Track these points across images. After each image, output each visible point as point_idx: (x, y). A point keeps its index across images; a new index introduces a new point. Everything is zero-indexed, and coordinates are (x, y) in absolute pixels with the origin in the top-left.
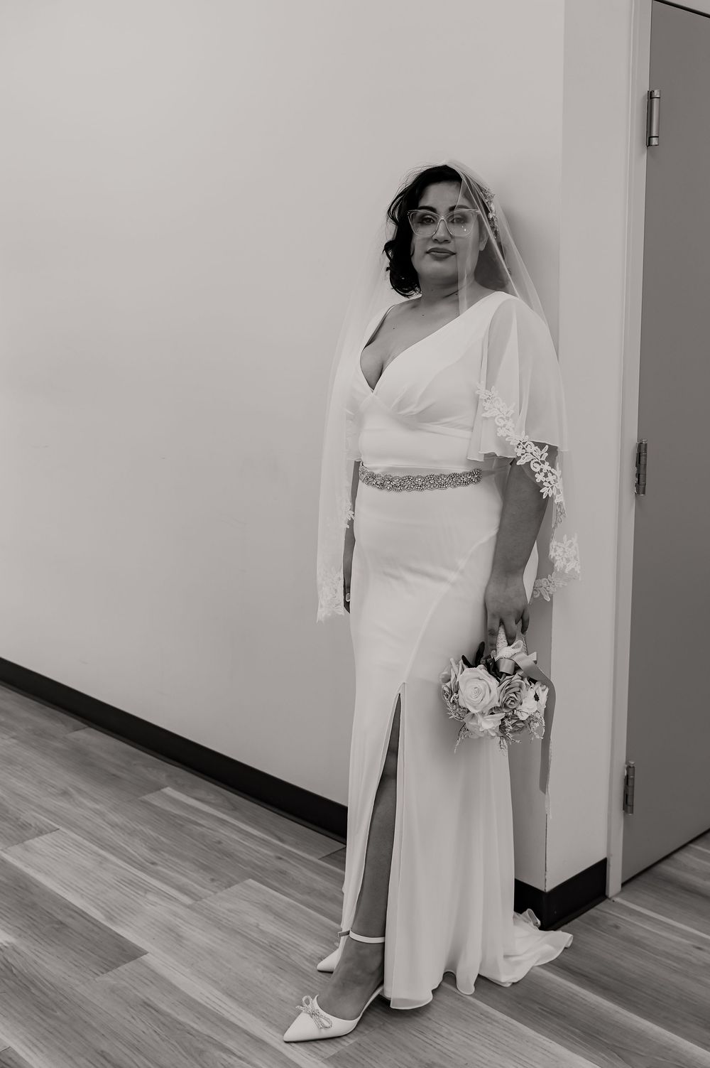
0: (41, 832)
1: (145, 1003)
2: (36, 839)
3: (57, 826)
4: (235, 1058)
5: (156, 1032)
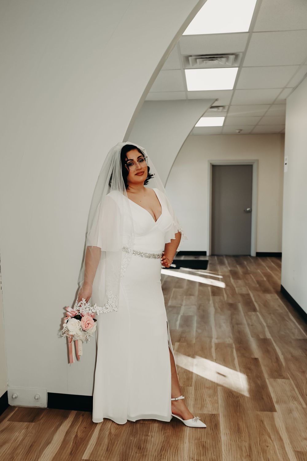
0: (284, 378)
1: (262, 421)
2: (280, 379)
3: (290, 378)
4: (270, 439)
5: (256, 426)
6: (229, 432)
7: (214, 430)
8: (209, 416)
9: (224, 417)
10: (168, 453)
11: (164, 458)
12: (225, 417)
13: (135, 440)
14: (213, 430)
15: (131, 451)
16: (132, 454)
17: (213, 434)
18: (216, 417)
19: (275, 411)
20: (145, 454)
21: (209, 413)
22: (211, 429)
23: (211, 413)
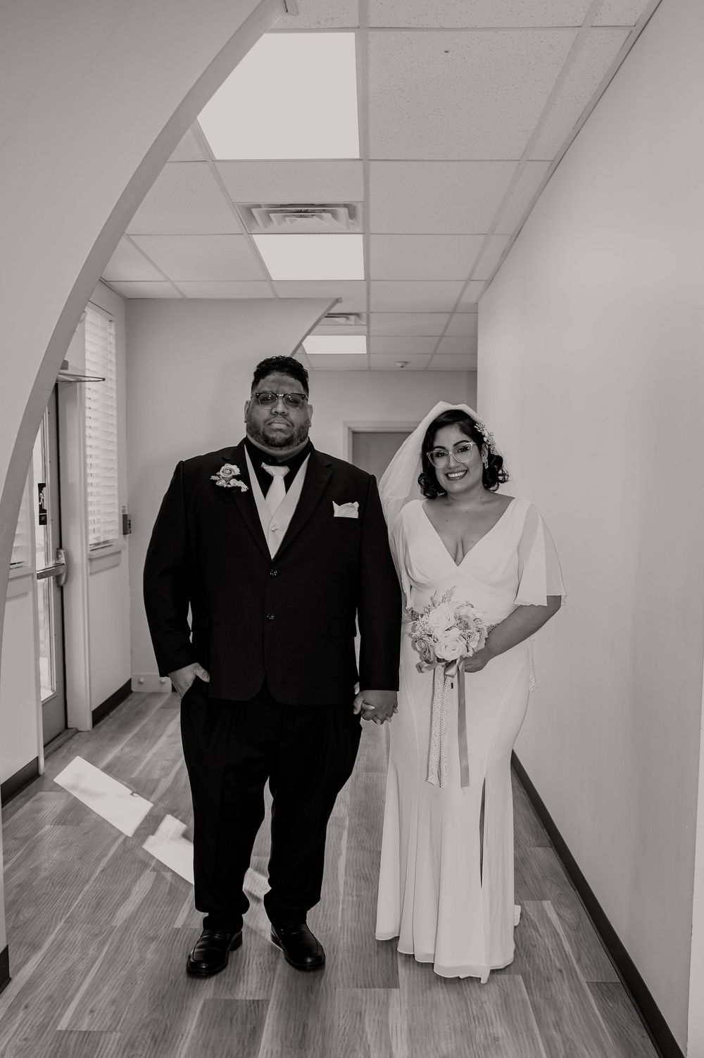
1: (361, 1013)
5: (345, 1029)
6: (280, 1049)
7: (246, 1043)
8: (246, 1005)
9: (278, 1008)
12: (280, 1009)
14: (243, 1045)
17: (240, 1055)
18: (260, 1007)
19: (396, 986)
21: (247, 998)
22: (239, 1041)
23: (251, 998)
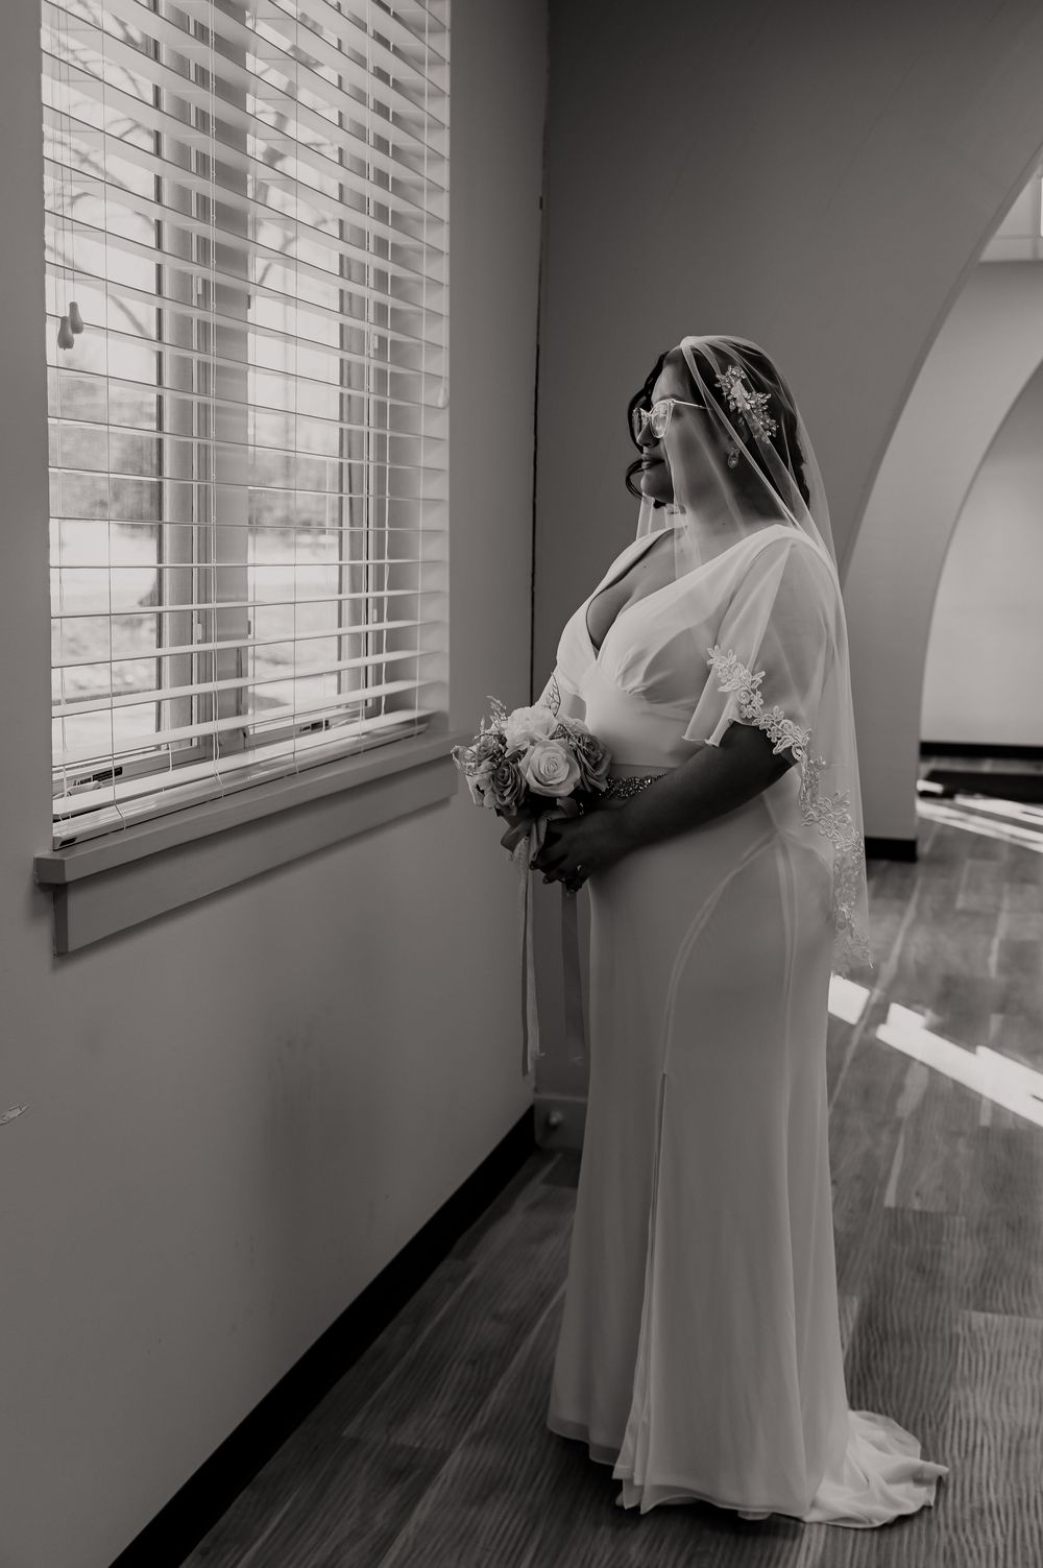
10: (1005, 1286)
11: (994, 1295)
13: (906, 1250)
15: (897, 1275)
16: (903, 1282)
20: (938, 1283)
